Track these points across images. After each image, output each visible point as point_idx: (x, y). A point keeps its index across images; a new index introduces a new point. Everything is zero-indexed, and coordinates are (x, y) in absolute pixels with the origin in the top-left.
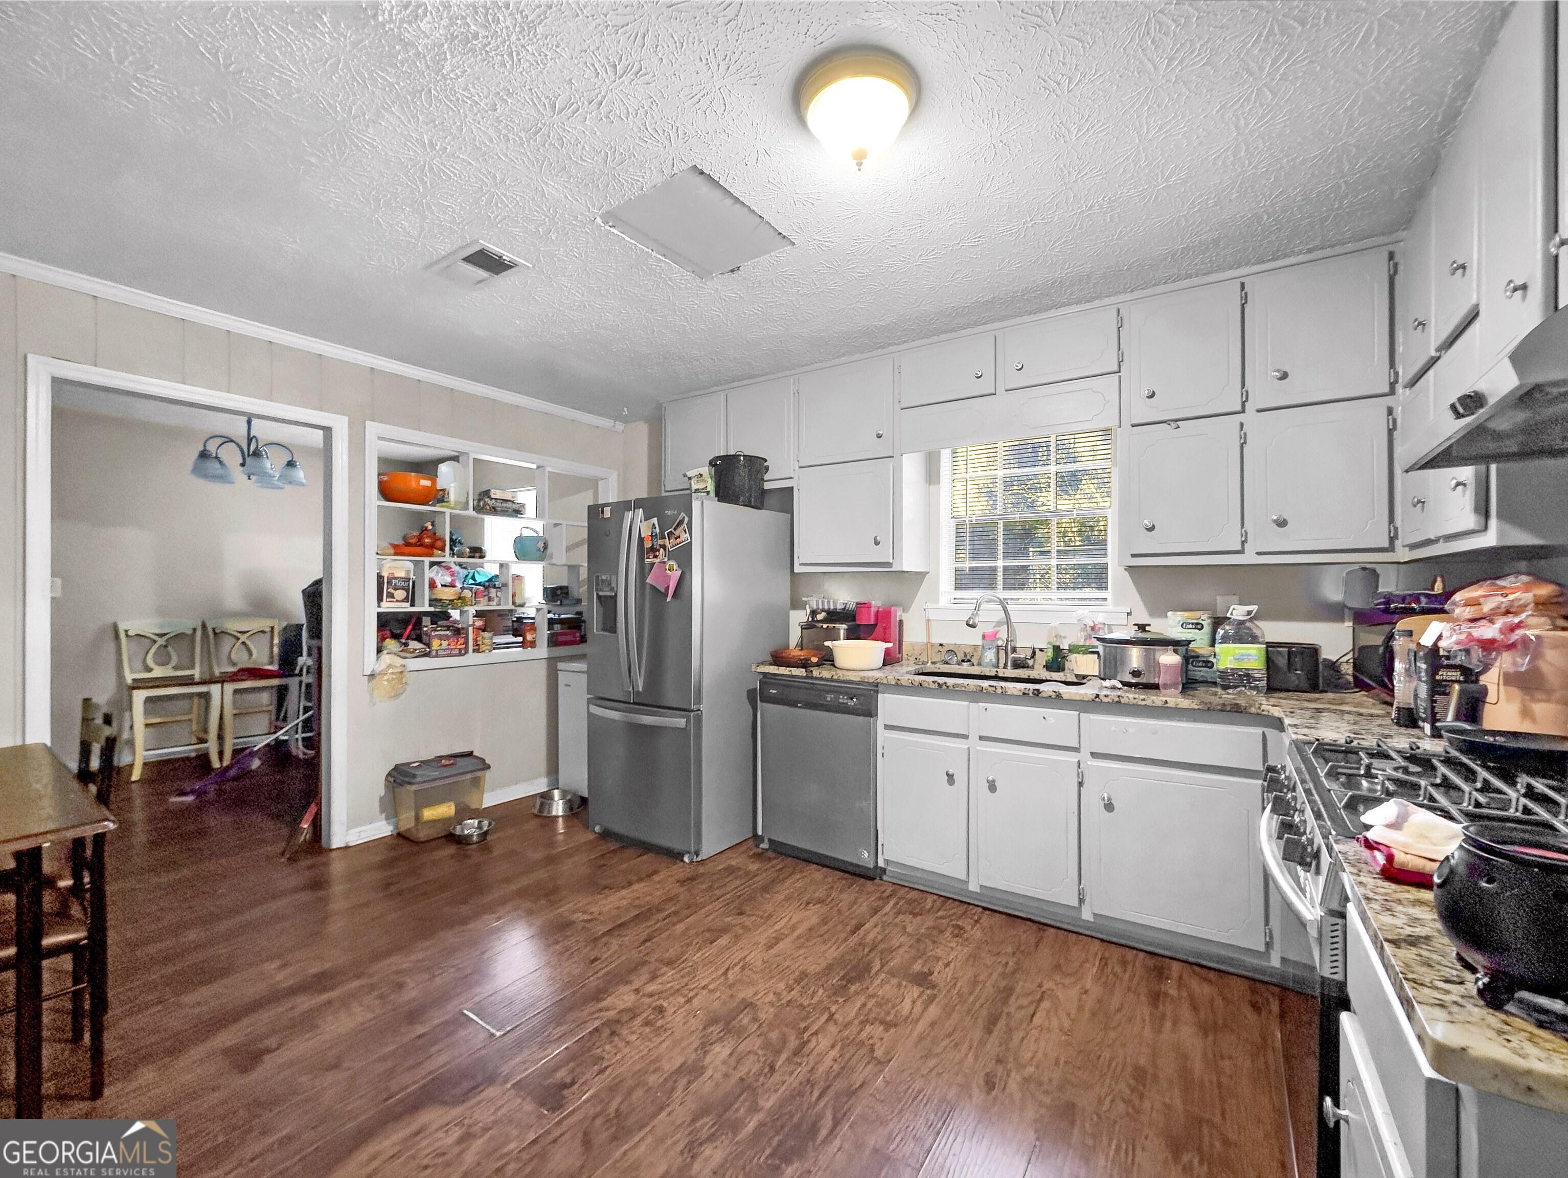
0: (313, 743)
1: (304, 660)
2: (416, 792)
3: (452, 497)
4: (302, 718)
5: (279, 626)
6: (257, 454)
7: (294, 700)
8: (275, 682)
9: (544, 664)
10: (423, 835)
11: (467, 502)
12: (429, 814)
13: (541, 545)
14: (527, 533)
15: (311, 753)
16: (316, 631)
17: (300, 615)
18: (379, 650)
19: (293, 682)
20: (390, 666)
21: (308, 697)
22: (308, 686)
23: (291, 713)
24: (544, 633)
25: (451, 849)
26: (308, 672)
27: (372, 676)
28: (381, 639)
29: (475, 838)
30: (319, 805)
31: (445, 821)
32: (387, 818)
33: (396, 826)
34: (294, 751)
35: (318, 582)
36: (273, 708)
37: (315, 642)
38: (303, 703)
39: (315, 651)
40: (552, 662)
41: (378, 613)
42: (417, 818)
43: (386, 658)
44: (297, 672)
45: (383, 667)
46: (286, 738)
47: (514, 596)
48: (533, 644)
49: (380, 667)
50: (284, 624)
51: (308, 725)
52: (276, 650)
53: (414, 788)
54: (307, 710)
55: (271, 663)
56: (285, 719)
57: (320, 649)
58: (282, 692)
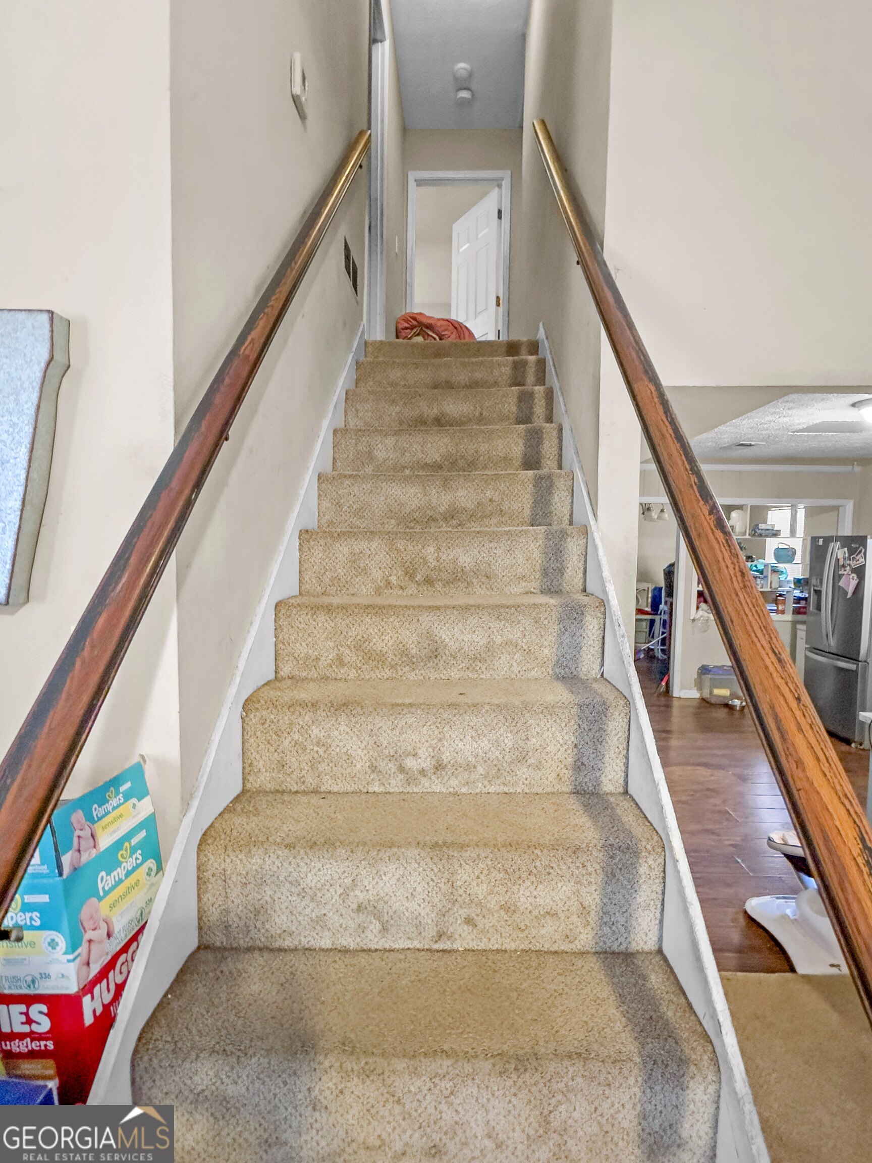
0: (667, 652)
1: (662, 607)
2: (711, 679)
3: (738, 530)
4: (661, 637)
5: (651, 587)
6: (649, 509)
7: (657, 627)
8: (649, 617)
9: (789, 625)
10: (713, 701)
11: (746, 532)
12: (717, 692)
13: (790, 553)
14: (781, 546)
15: (665, 657)
16: (670, 592)
17: (662, 583)
18: (698, 608)
19: (657, 618)
20: (701, 616)
21: (664, 626)
22: (665, 621)
23: (656, 634)
24: (791, 605)
25: (726, 710)
26: (664, 613)
27: (694, 620)
28: (699, 603)
29: (738, 708)
30: (669, 676)
31: (724, 697)
32: (697, 690)
33: (701, 694)
34: (656, 654)
35: (672, 565)
36: (647, 630)
37: (669, 600)
38: (662, 630)
39: (669, 604)
40: (794, 623)
41: (698, 591)
42: (711, 693)
43: (700, 612)
44: (659, 612)
45: (699, 616)
46: (653, 647)
47: (771, 583)
48: (783, 612)
49: (698, 616)
50: (654, 587)
51: (663, 643)
52: (650, 600)
53: (709, 676)
54: (663, 633)
55: (647, 607)
56: (653, 637)
57: (671, 604)
58: (652, 622)
